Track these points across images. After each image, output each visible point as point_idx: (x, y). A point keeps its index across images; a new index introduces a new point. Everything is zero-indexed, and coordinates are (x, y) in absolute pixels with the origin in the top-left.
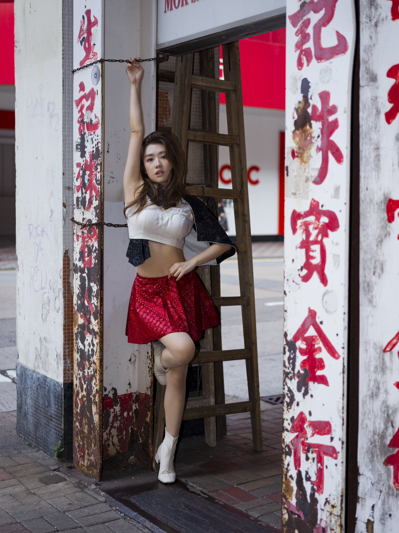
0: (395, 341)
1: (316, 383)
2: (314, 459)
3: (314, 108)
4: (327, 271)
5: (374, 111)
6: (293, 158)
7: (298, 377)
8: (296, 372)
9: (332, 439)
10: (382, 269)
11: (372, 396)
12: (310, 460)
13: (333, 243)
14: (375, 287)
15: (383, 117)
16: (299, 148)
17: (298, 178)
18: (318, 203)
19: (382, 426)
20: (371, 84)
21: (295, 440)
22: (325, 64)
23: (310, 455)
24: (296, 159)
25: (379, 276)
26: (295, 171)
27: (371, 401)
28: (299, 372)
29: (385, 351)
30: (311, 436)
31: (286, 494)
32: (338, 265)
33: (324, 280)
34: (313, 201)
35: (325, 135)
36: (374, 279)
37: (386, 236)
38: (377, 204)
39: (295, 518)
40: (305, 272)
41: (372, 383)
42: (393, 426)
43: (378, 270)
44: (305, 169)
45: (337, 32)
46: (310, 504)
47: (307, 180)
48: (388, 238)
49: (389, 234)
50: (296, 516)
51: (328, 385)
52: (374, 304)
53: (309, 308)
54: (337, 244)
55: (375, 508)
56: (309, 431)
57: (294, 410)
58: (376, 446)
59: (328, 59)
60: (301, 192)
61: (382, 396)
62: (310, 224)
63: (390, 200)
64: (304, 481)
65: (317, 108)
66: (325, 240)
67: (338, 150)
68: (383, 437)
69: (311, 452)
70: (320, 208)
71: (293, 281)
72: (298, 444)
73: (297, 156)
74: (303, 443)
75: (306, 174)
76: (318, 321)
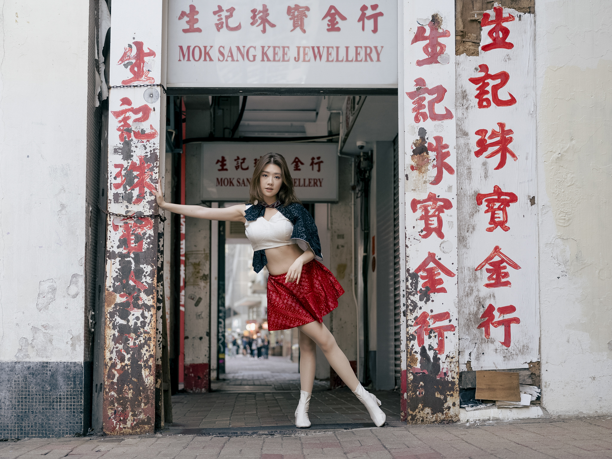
0: (484, 264)
1: (436, 293)
2: (435, 336)
3: (430, 144)
4: (443, 231)
5: (467, 150)
6: (413, 171)
7: (420, 292)
8: (418, 290)
9: (450, 321)
10: (474, 229)
11: (468, 295)
12: (433, 338)
13: (448, 216)
14: (468, 238)
15: (473, 154)
16: (417, 165)
17: (417, 181)
18: (435, 195)
19: (476, 309)
20: (464, 136)
21: (419, 330)
22: (437, 122)
23: (432, 335)
24: (415, 171)
25: (472, 233)
26: (415, 177)
27: (466, 298)
28: (421, 289)
29: (476, 270)
30: (433, 324)
31: (411, 364)
32: (452, 227)
33: (441, 236)
34: (430, 194)
35: (440, 159)
36: (467, 234)
37: (476, 212)
38: (469, 196)
39: (420, 375)
40: (424, 233)
41: (467, 288)
42: (483, 307)
43: (471, 230)
44: (423, 176)
45: (445, 108)
46: (433, 363)
47: (425, 182)
48: (477, 213)
49: (479, 211)
50: (421, 374)
51: (447, 292)
52: (468, 247)
53: (429, 252)
54: (451, 216)
55: (472, 354)
56: (431, 322)
57: (417, 312)
58: (471, 321)
59: (440, 120)
60: (420, 189)
61: (475, 294)
62: (428, 206)
63: (479, 194)
64: (428, 351)
65: (433, 144)
66: (441, 215)
67: (450, 167)
68: (476, 314)
69: (433, 333)
70: (437, 197)
71: (414, 239)
72: (422, 331)
73: (416, 169)
74: (426, 330)
75: (424, 179)
76: (437, 258)
